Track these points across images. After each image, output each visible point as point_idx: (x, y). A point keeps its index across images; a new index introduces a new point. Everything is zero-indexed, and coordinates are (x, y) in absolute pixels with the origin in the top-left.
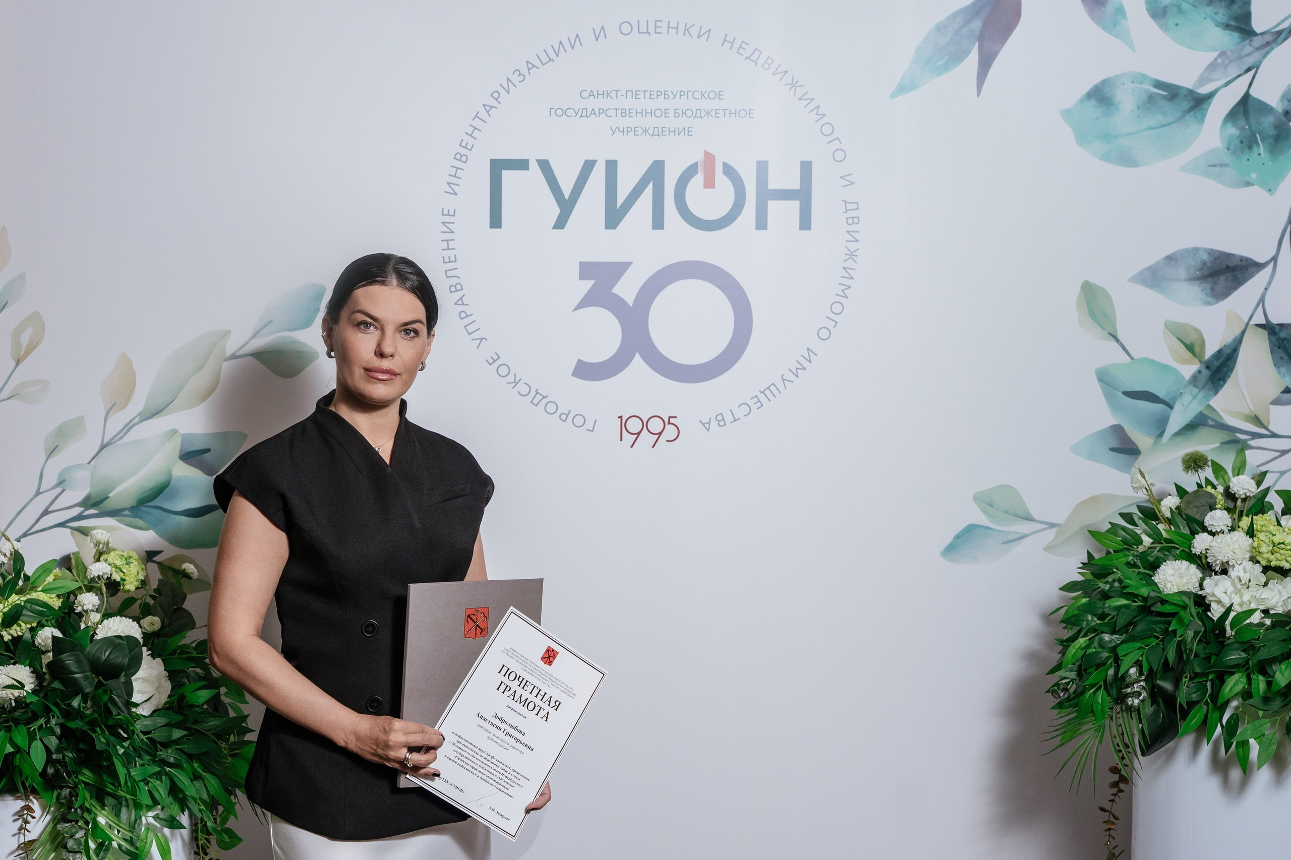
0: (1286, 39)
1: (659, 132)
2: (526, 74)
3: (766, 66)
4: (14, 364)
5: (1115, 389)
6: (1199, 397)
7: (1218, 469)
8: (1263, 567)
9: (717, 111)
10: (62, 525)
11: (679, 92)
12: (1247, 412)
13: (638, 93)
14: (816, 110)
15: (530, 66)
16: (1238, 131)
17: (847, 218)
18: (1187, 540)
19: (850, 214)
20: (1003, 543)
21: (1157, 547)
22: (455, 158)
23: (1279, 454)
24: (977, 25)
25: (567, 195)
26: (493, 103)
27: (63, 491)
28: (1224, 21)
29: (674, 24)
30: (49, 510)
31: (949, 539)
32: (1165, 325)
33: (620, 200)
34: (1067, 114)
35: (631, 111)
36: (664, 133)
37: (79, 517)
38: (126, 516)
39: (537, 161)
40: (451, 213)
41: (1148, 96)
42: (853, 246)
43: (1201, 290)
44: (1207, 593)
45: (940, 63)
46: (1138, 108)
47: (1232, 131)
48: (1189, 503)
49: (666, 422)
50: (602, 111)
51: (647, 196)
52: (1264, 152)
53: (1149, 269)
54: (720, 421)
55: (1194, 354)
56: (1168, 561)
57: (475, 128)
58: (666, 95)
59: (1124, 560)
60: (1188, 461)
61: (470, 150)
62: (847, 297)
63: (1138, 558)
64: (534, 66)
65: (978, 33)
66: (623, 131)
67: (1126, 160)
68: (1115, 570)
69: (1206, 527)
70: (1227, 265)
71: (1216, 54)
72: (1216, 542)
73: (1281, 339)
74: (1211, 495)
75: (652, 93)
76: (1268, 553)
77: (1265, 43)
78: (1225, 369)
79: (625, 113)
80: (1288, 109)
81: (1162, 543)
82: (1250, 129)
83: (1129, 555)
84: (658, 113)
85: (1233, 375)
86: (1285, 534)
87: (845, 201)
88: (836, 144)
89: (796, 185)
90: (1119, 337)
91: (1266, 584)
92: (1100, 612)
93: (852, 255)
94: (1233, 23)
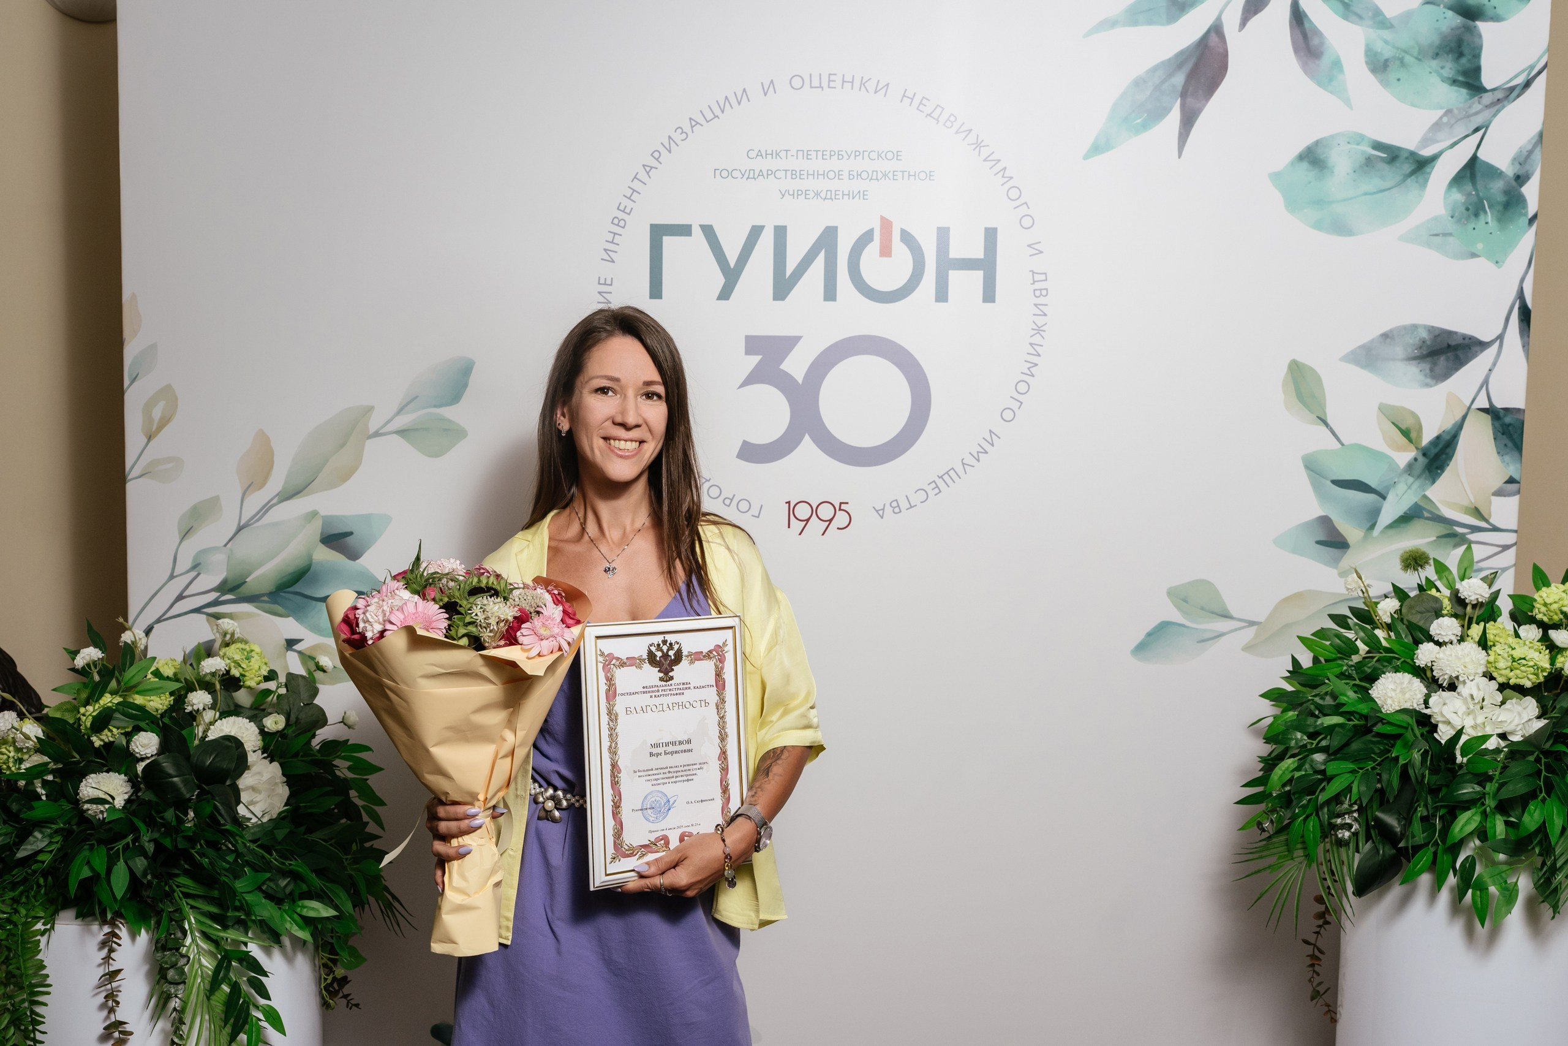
0: (1518, 96)
1: (832, 196)
2: (688, 130)
3: (949, 124)
4: (145, 440)
5: (1323, 477)
6: (1415, 486)
7: (1441, 568)
8: (1499, 684)
9: (895, 173)
10: (197, 610)
11: (854, 153)
12: (1466, 503)
13: (809, 153)
14: (1002, 172)
15: (694, 123)
16: (1464, 197)
17: (1035, 290)
18: (1409, 650)
19: (1038, 286)
20: (1198, 642)
21: (1375, 657)
22: (612, 223)
23: (1500, 549)
24: (1179, 79)
25: (732, 263)
26: (654, 163)
27: (199, 574)
28: (1451, 76)
29: (848, 78)
30: (184, 595)
31: (1140, 636)
32: (1379, 409)
33: (790, 269)
34: (1276, 177)
35: (802, 172)
36: (837, 197)
37: (215, 603)
38: (264, 602)
39: (700, 226)
40: (609, 282)
41: (1366, 159)
42: (1040, 321)
43: (1418, 370)
44: (1433, 712)
45: (1139, 121)
46: (1355, 172)
47: (1458, 197)
48: (1411, 608)
49: (837, 508)
50: (771, 173)
51: (819, 264)
52: (1492, 221)
53: (1362, 347)
54: (894, 508)
55: (1410, 440)
56: (1387, 673)
57: (634, 191)
58: (839, 155)
59: (1337, 671)
60: (1407, 559)
61: (629, 214)
62: (1033, 376)
63: (1353, 668)
64: (697, 123)
65: (1180, 88)
66: (793, 195)
67: (1340, 228)
68: (1327, 681)
69: (1431, 636)
70: (1448, 345)
71: (1441, 112)
72: (1444, 654)
73: (1506, 425)
74: (1436, 599)
75: (825, 153)
76: (1506, 669)
77: (1496, 100)
78: (1444, 456)
79: (795, 174)
80: (1520, 173)
81: (1381, 653)
82: (1477, 195)
83: (1342, 666)
84: (831, 175)
85: (1452, 464)
86: (1526, 648)
87: (1032, 271)
88: (1023, 210)
89: (979, 253)
90: (1329, 421)
91: (1503, 703)
92: (1311, 730)
93: (1039, 330)
94: (1461, 78)
